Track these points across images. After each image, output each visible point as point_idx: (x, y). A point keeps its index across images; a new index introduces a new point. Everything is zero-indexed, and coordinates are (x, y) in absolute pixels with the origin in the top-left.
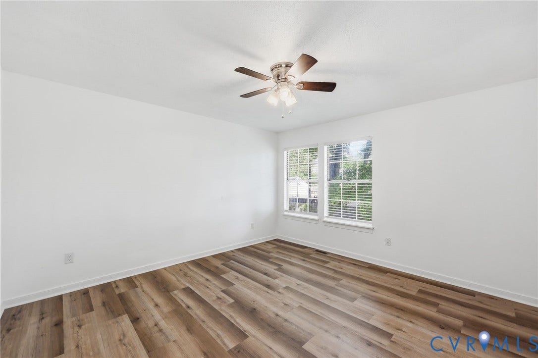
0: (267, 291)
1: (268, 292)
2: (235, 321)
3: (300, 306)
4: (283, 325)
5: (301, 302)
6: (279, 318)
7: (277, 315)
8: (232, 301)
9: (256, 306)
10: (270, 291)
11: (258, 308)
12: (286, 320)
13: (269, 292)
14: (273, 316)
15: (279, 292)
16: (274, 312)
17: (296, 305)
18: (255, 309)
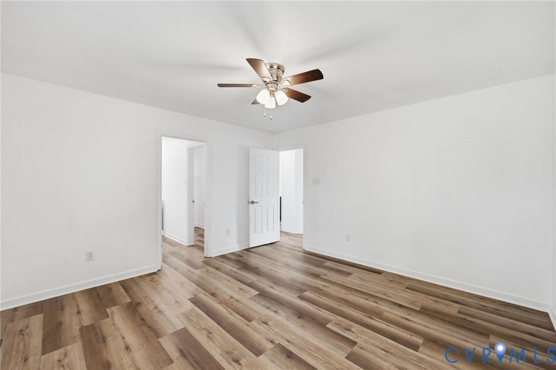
0: (290, 345)
1: (288, 341)
2: (312, 306)
3: (250, 321)
4: (272, 304)
5: (246, 327)
6: (274, 310)
7: (276, 312)
8: (329, 326)
9: (299, 321)
10: (285, 344)
11: (295, 318)
12: (268, 308)
13: (287, 343)
14: (280, 311)
15: (272, 342)
16: (279, 314)
17: (254, 323)
18: (299, 317)
